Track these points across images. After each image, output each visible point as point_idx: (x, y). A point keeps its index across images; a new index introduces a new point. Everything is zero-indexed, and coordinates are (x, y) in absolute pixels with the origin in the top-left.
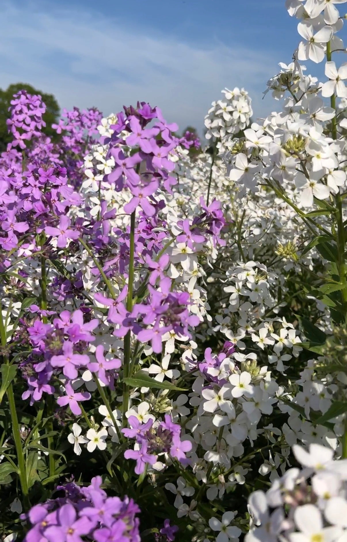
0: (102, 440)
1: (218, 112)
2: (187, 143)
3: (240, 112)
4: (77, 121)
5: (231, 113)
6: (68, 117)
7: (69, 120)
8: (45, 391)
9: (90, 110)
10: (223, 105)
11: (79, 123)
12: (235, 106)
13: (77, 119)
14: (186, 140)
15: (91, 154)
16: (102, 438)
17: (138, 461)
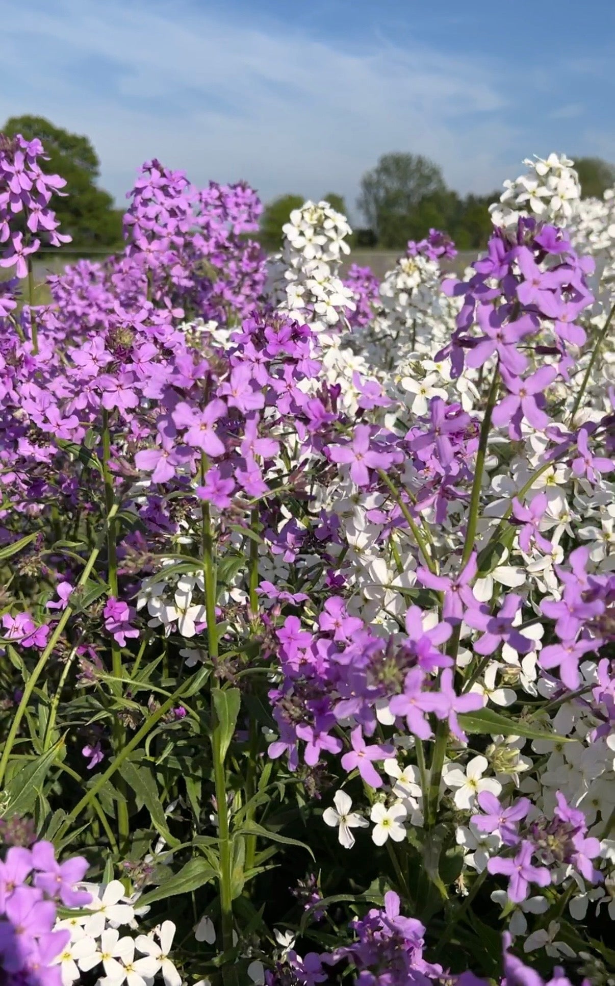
0: (398, 824)
1: (521, 199)
2: (433, 252)
3: (562, 197)
4: (216, 207)
5: (546, 201)
6: (201, 201)
7: (203, 205)
8: (324, 748)
9: (235, 187)
10: (530, 185)
11: (220, 211)
12: (553, 187)
13: (218, 203)
14: (430, 245)
15: (300, 282)
16: (396, 820)
17: (512, 878)
